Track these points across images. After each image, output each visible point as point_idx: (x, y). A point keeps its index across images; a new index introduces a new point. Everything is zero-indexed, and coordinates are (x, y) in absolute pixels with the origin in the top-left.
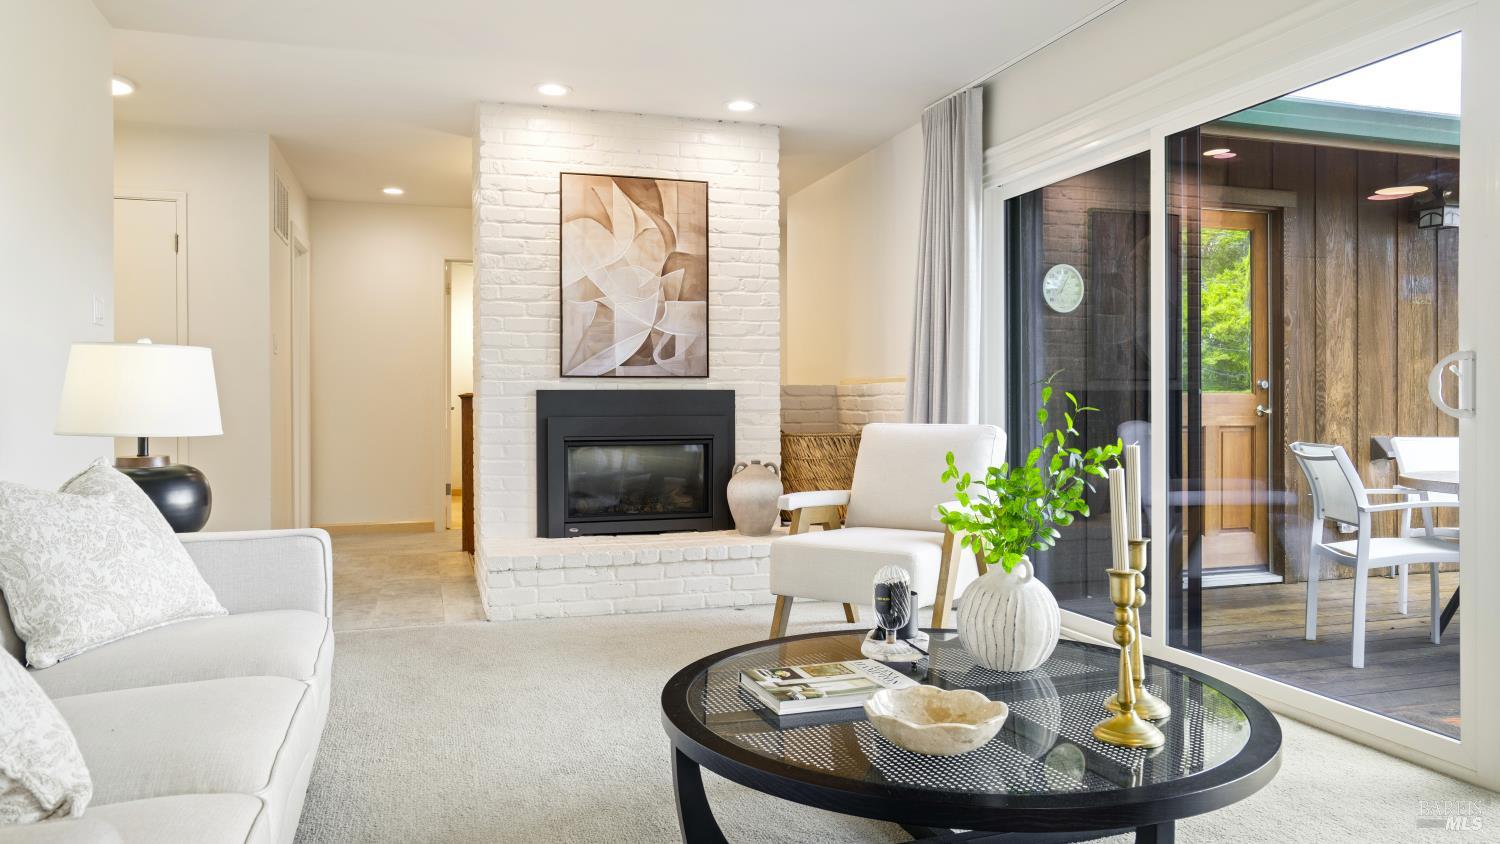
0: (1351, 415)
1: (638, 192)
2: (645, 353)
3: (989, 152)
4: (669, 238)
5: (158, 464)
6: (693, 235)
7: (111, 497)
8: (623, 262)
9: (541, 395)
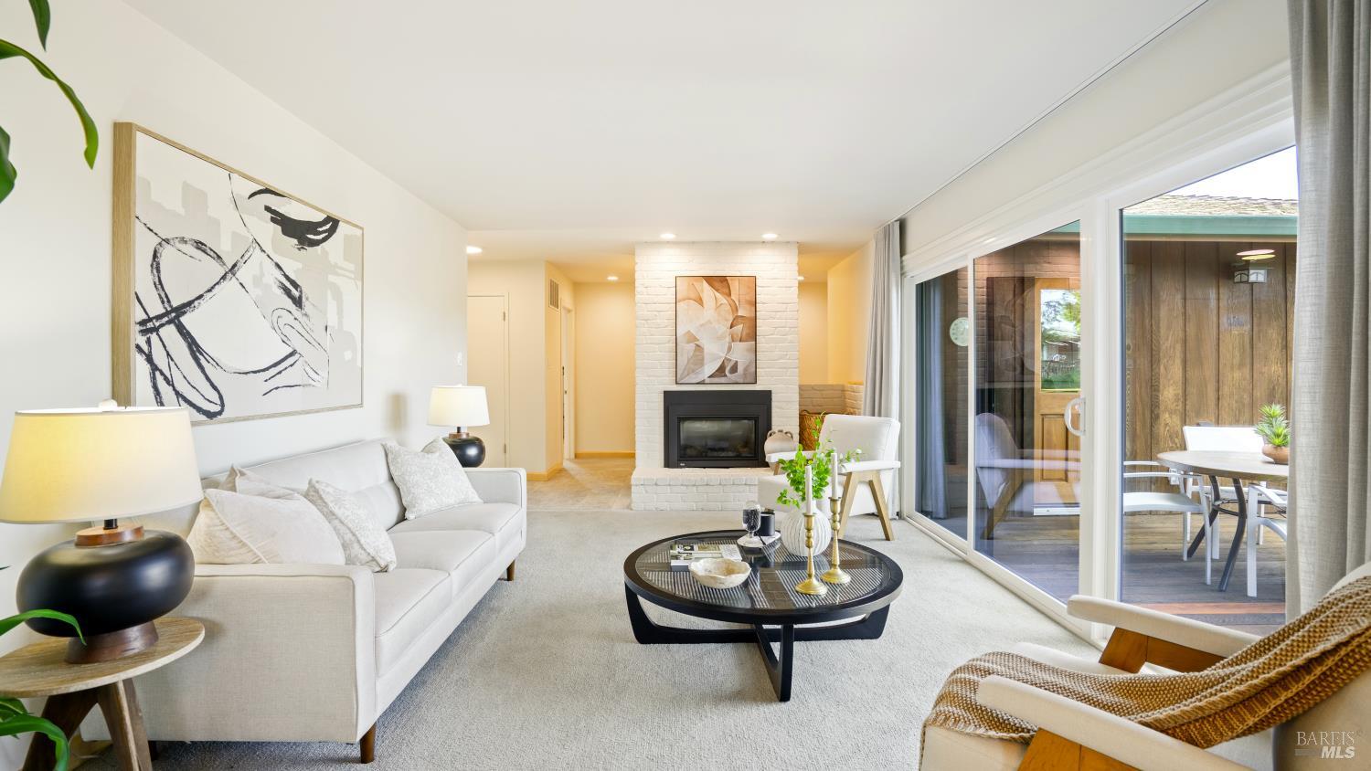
0: (1180, 407)
1: (717, 284)
2: (721, 371)
3: (904, 258)
4: (734, 308)
5: (464, 437)
6: (748, 307)
7: (437, 454)
8: (709, 322)
9: (667, 395)
